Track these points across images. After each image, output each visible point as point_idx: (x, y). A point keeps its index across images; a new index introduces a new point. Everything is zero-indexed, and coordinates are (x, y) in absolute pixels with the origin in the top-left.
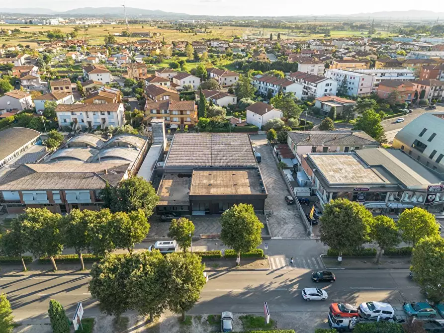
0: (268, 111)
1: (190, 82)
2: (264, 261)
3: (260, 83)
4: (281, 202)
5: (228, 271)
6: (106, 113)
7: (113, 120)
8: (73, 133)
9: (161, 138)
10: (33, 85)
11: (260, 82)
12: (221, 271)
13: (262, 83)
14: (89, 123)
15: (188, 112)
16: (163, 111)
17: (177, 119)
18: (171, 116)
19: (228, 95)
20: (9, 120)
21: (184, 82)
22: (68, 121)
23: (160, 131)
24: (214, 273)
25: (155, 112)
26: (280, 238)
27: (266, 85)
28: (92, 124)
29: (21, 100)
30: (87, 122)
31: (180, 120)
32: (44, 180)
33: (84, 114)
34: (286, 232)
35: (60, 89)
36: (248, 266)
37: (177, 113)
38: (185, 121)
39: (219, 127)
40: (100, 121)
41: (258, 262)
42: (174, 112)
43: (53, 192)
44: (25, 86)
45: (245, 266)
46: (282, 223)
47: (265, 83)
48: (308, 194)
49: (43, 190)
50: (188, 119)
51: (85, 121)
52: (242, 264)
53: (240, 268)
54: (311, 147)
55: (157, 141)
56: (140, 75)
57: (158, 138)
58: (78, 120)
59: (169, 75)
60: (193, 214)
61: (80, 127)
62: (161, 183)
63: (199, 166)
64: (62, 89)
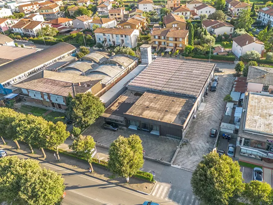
0: (249, 43)
1: (206, 12)
2: (150, 185)
3: (265, 16)
4: (205, 133)
5: (117, 185)
6: (124, 36)
7: (128, 42)
8: (101, 49)
9: (147, 60)
10: (104, 12)
11: (265, 14)
12: (112, 183)
13: (266, 15)
14: (114, 42)
15: (181, 40)
16: (163, 37)
17: (172, 44)
18: (168, 42)
19: (225, 26)
20: (72, 36)
21: (201, 12)
22: (101, 39)
23: (146, 54)
24: (106, 183)
25: (157, 37)
26: (179, 167)
27: (270, 17)
28: (116, 43)
29: (85, 23)
30: (113, 41)
31: (174, 46)
32: (42, 84)
33: (110, 35)
34: (189, 163)
35: (114, 15)
36: (134, 186)
37: (172, 40)
38: (178, 47)
39: (201, 54)
40: (120, 41)
41: (145, 184)
42: (170, 39)
43: (44, 93)
44: (99, 12)
45: (132, 185)
46: (192, 153)
47: (269, 16)
48: (232, 132)
49: (39, 92)
50: (181, 45)
51: (111, 41)
52: (131, 183)
53: (127, 185)
54: (262, 85)
55: (144, 62)
56: (174, 5)
57: (145, 60)
58: (107, 39)
59: (196, 5)
60: (130, 127)
61: (109, 44)
62: (119, 98)
63: (151, 89)
64: (115, 15)
